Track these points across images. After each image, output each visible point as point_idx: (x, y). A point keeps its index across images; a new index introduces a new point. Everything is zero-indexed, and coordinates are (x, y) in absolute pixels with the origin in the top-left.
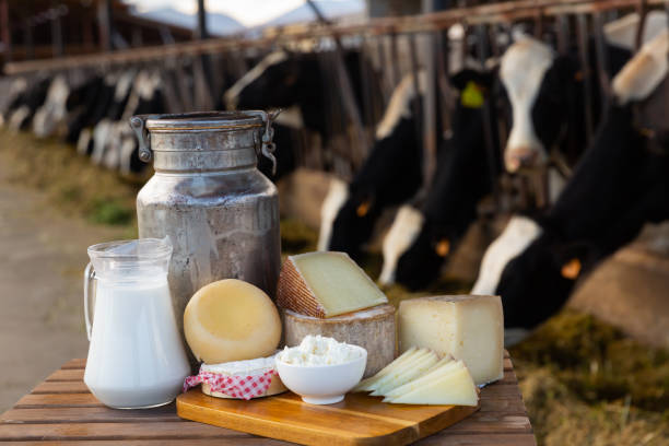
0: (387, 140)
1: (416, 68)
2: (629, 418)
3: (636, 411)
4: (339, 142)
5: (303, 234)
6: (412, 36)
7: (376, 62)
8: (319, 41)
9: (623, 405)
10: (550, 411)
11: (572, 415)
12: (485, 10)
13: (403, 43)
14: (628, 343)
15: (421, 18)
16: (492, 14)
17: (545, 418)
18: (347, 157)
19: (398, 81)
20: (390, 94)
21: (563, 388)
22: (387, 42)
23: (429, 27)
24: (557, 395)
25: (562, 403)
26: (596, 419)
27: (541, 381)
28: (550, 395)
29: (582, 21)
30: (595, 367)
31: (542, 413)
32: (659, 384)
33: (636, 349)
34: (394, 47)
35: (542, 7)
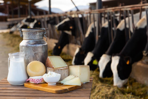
1: (94, 21)
2: (131, 97)
3: (133, 96)
6: (94, 14)
7: (86, 19)
10: (115, 96)
11: (120, 97)
12: (109, 9)
13: (92, 15)
14: (137, 83)
15: (95, 10)
16: (110, 10)
17: (114, 97)
18: (80, 40)
20: (89, 26)
21: (119, 91)
22: (89, 15)
23: (97, 12)
24: (117, 92)
25: (118, 94)
26: (124, 97)
27: (114, 89)
28: (116, 92)
29: (128, 11)
30: (128, 87)
31: (113, 96)
32: (142, 91)
35: (120, 9)
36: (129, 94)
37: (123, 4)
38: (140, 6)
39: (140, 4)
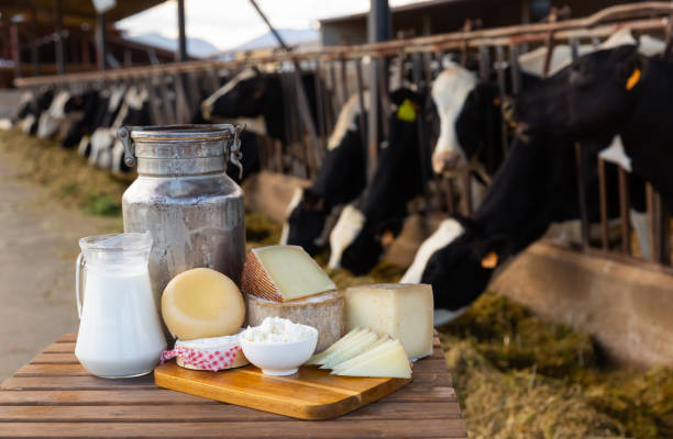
0: (336, 150)
1: (362, 89)
2: (535, 383)
3: (541, 378)
4: (296, 148)
5: (265, 225)
6: (359, 60)
7: (329, 83)
8: (281, 65)
9: (530, 372)
10: (469, 377)
11: (488, 381)
12: (420, 41)
13: (351, 67)
14: (535, 320)
15: (365, 47)
16: (425, 45)
17: (465, 382)
18: (303, 161)
19: (346, 98)
20: (340, 110)
21: (480, 358)
22: (338, 66)
23: (374, 54)
24: (476, 364)
25: (480, 371)
26: (507, 384)
27: (463, 352)
28: (470, 363)
29: (500, 52)
30: (507, 340)
31: (463, 378)
32: (560, 354)
33: (541, 325)
34: (344, 70)
35: (468, 40)
36: (527, 371)
37: (479, 22)
38: (545, 31)
39: (547, 22)
